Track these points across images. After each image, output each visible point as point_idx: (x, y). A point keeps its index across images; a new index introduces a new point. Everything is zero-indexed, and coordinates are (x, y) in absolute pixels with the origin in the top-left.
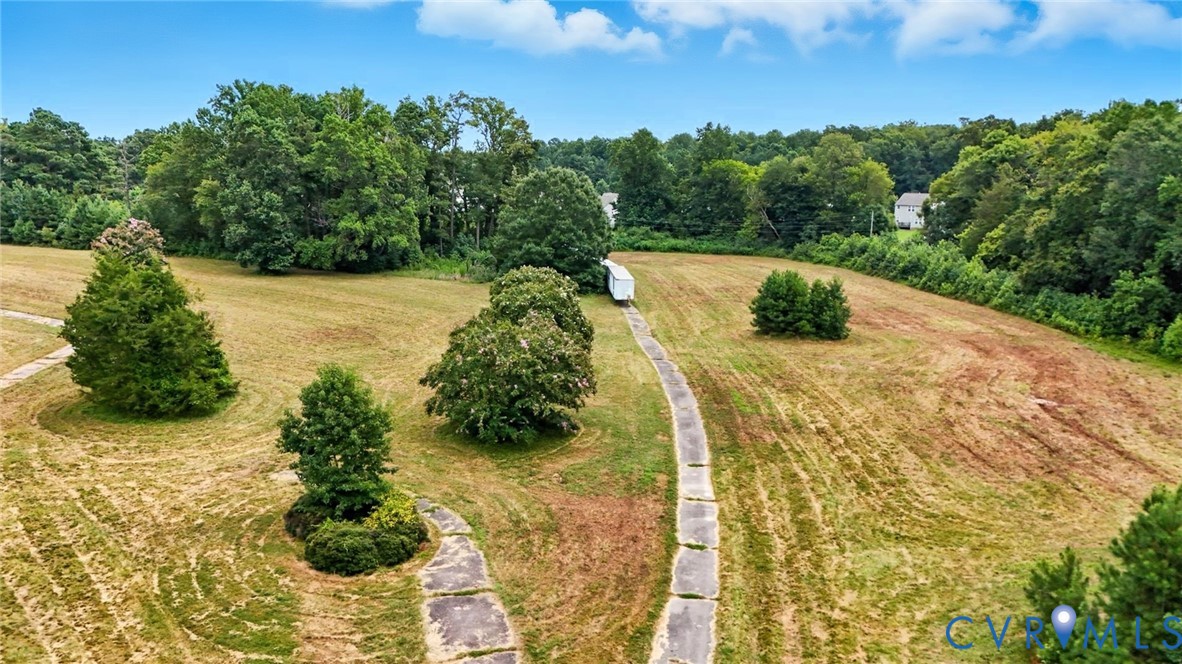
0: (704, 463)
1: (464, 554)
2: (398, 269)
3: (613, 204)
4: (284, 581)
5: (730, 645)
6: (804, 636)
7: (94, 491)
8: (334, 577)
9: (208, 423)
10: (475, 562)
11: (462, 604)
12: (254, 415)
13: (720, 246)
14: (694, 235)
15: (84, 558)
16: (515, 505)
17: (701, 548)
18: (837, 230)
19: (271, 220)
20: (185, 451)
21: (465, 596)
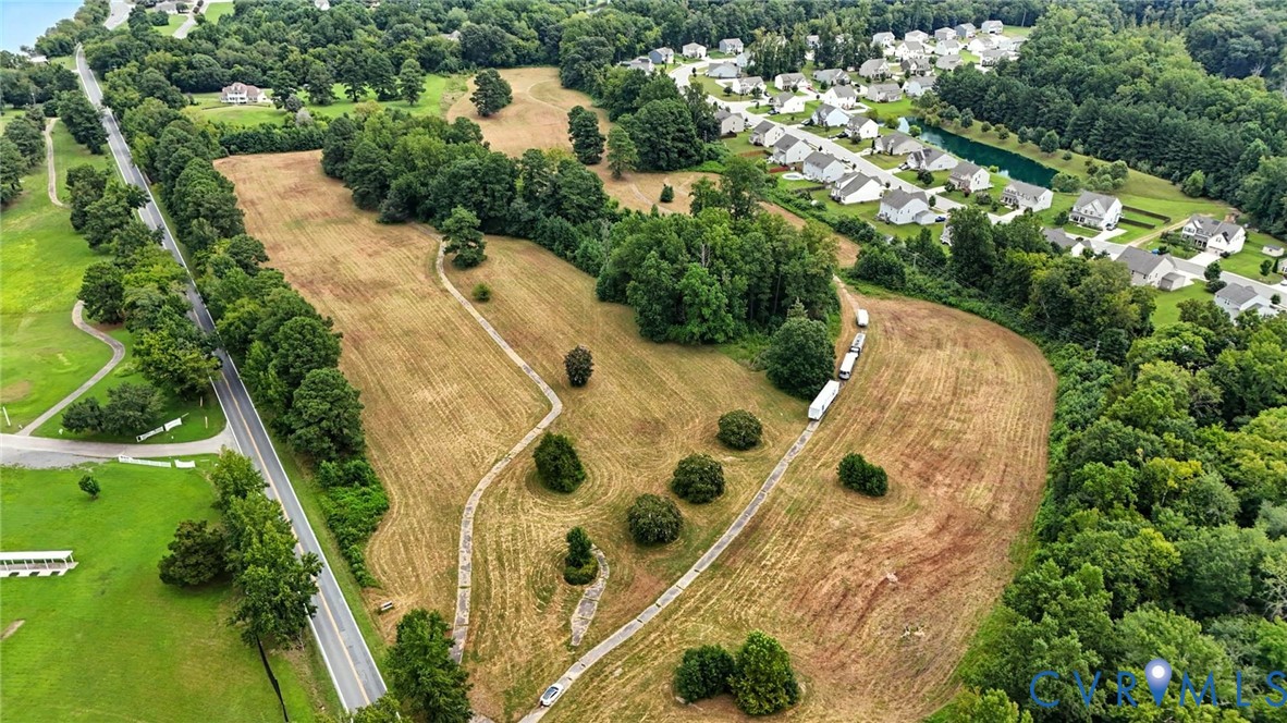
0: (700, 570)
1: (600, 586)
4: (557, 581)
5: (634, 637)
6: (652, 642)
7: (530, 526)
8: (567, 584)
10: (601, 590)
11: (589, 602)
12: (584, 496)
15: (521, 556)
16: (627, 571)
17: (659, 606)
20: (558, 512)
21: (591, 600)
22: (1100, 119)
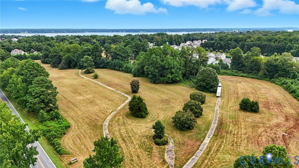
0: (210, 137)
1: (172, 145)
2: (178, 83)
3: (230, 63)
4: (152, 145)
5: (198, 163)
6: (207, 164)
7: (132, 129)
8: (157, 146)
9: (145, 119)
10: (173, 147)
11: (170, 152)
12: (150, 118)
13: (254, 77)
14: (248, 73)
15: (132, 138)
16: (180, 140)
17: (201, 150)
18: (283, 77)
19: (156, 75)
20: (142, 124)
21: (170, 151)
22: (246, 45)
